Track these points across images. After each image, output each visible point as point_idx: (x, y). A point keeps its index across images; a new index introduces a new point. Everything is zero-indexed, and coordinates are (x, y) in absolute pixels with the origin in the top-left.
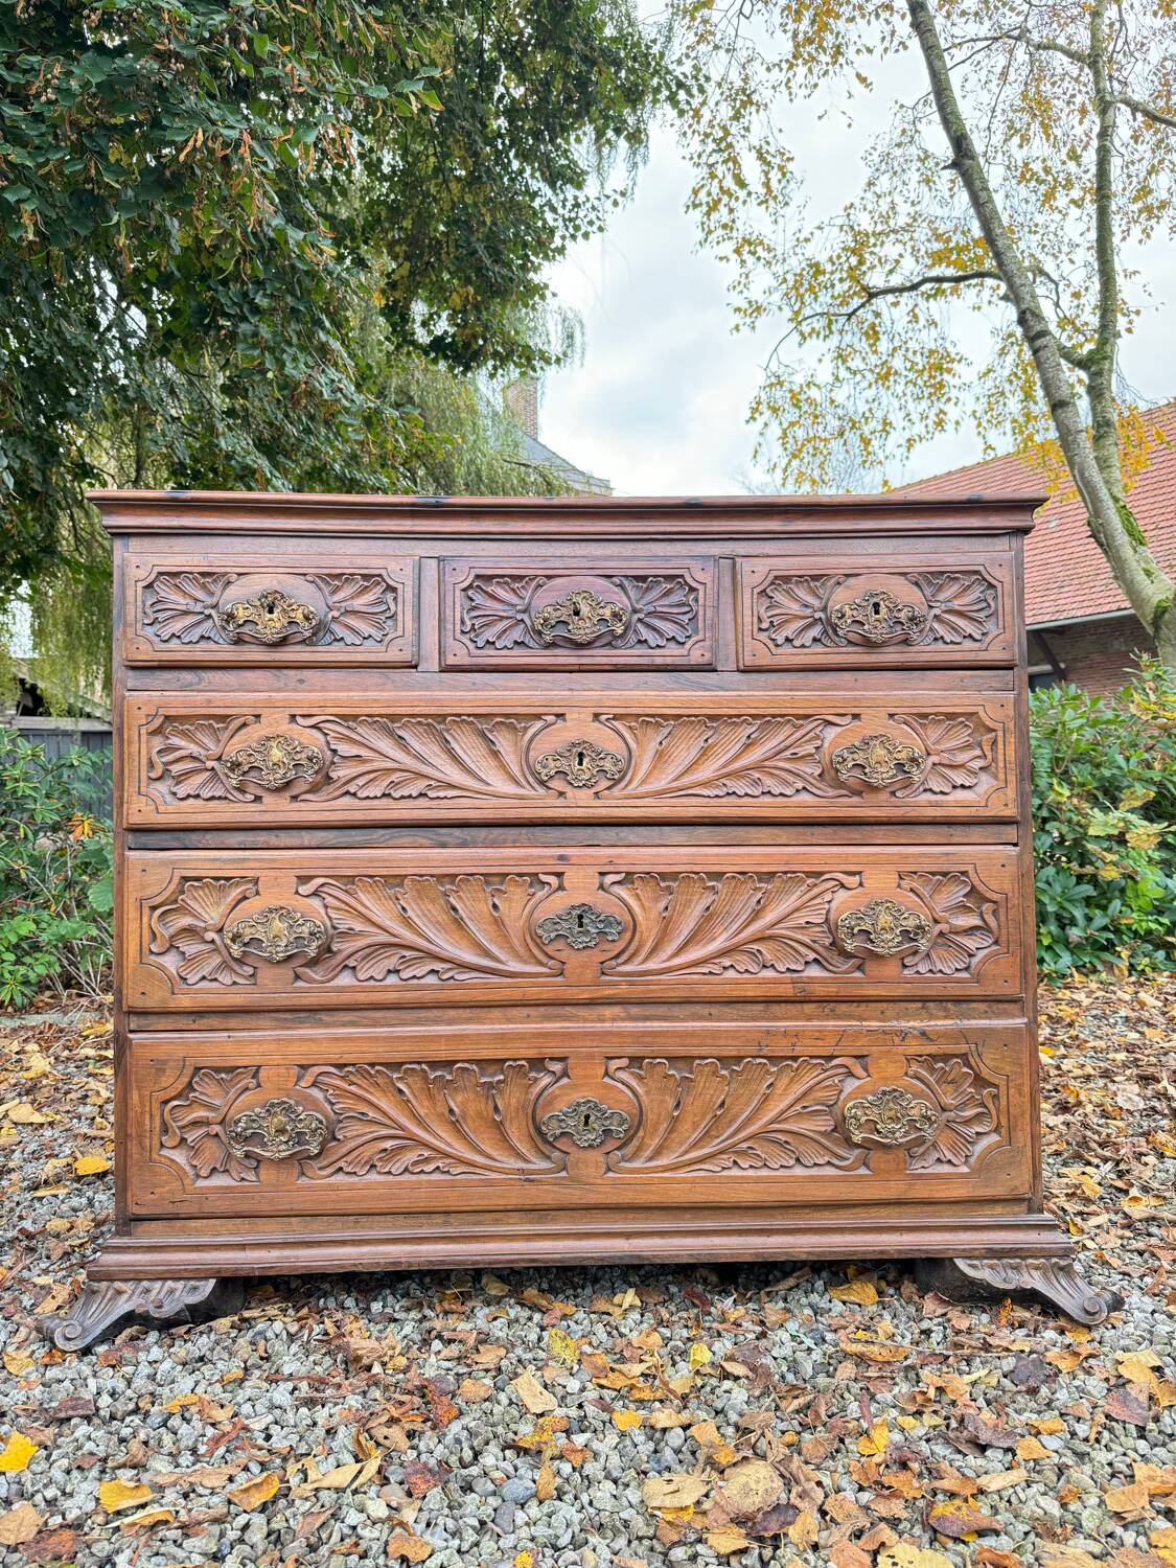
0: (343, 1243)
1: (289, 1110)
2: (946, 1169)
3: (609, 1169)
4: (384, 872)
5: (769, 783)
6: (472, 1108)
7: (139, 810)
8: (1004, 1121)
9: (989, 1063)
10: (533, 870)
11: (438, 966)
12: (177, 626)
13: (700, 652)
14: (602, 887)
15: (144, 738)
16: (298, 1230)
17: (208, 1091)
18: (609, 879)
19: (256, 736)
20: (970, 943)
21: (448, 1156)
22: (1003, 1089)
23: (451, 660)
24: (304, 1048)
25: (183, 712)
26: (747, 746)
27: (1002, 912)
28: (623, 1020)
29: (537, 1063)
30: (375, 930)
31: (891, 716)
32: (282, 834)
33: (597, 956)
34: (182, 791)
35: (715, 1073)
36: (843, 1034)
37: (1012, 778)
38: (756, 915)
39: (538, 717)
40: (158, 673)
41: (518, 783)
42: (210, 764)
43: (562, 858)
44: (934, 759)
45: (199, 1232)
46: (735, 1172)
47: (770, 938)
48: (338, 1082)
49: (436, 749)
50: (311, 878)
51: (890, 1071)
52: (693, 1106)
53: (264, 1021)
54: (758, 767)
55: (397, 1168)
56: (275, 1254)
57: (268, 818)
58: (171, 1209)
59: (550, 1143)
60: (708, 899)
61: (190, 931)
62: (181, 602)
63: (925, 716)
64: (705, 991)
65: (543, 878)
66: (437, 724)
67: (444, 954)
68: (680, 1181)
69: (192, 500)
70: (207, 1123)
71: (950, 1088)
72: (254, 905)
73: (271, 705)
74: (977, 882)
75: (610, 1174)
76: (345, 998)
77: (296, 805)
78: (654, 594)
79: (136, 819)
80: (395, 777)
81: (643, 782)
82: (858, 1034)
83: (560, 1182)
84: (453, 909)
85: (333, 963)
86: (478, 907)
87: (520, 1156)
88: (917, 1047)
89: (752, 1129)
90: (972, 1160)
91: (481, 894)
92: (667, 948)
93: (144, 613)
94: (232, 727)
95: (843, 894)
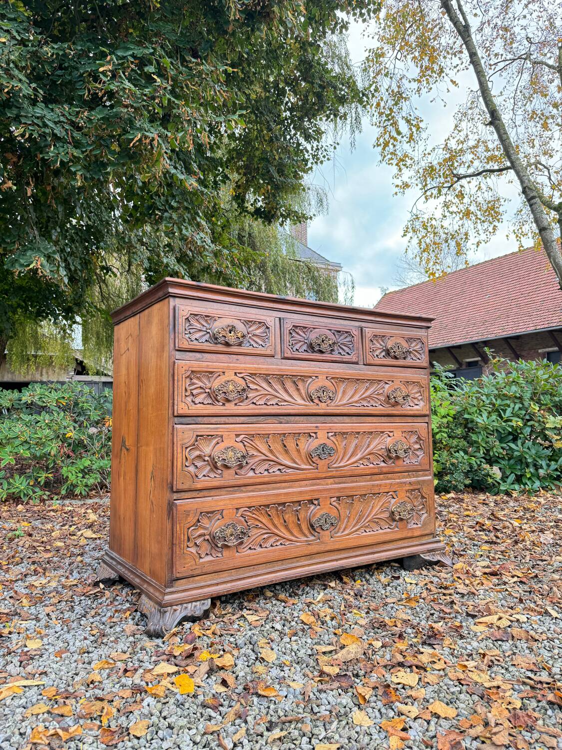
0: (252, 577)
1: (234, 526)
2: (415, 526)
3: (332, 537)
4: (264, 433)
5: (372, 402)
6: (291, 519)
7: (182, 408)
8: (428, 509)
9: (425, 490)
10: (308, 431)
11: (281, 467)
12: (197, 335)
13: (355, 358)
14: (328, 437)
15: (183, 380)
16: (235, 575)
17: (205, 522)
18: (330, 434)
19: (223, 380)
20: (418, 453)
21: (284, 538)
22: (428, 499)
23: (286, 355)
24: (238, 501)
25: (199, 369)
26: (366, 390)
27: (425, 444)
28: (333, 484)
29: (311, 502)
30: (261, 454)
31: (401, 382)
32: (230, 418)
33: (327, 462)
34: (197, 400)
35: (359, 501)
36: (391, 484)
37: (428, 402)
38: (369, 446)
39: (310, 377)
40: (188, 353)
41: (305, 400)
42: (207, 390)
43: (317, 427)
45: (199, 581)
46: (365, 534)
47: (372, 453)
48: (249, 514)
49: (280, 386)
50: (240, 435)
51: (403, 496)
52: (354, 512)
53: (223, 491)
54: (369, 397)
55: (268, 545)
56: (229, 585)
57: (228, 412)
58: (191, 573)
59: (314, 530)
60: (356, 441)
61: (199, 457)
62: (199, 326)
63: (408, 382)
64: (356, 472)
65: (312, 434)
66: (281, 378)
67: (283, 463)
68: (352, 538)
69: (205, 287)
70: (204, 535)
71: (416, 500)
72: (222, 446)
73: (228, 368)
74: (419, 434)
75: (332, 539)
76: (251, 481)
77: (236, 407)
78: (342, 337)
79: (181, 412)
80: (268, 397)
81: (340, 401)
82: (394, 484)
83: (318, 544)
84: (285, 446)
85: (248, 467)
86: (290, 444)
87: (306, 536)
88: (408, 487)
89: (369, 518)
90: (422, 522)
91: (293, 441)
92: (346, 458)
93: (185, 329)
94: (215, 376)
95: (389, 439)
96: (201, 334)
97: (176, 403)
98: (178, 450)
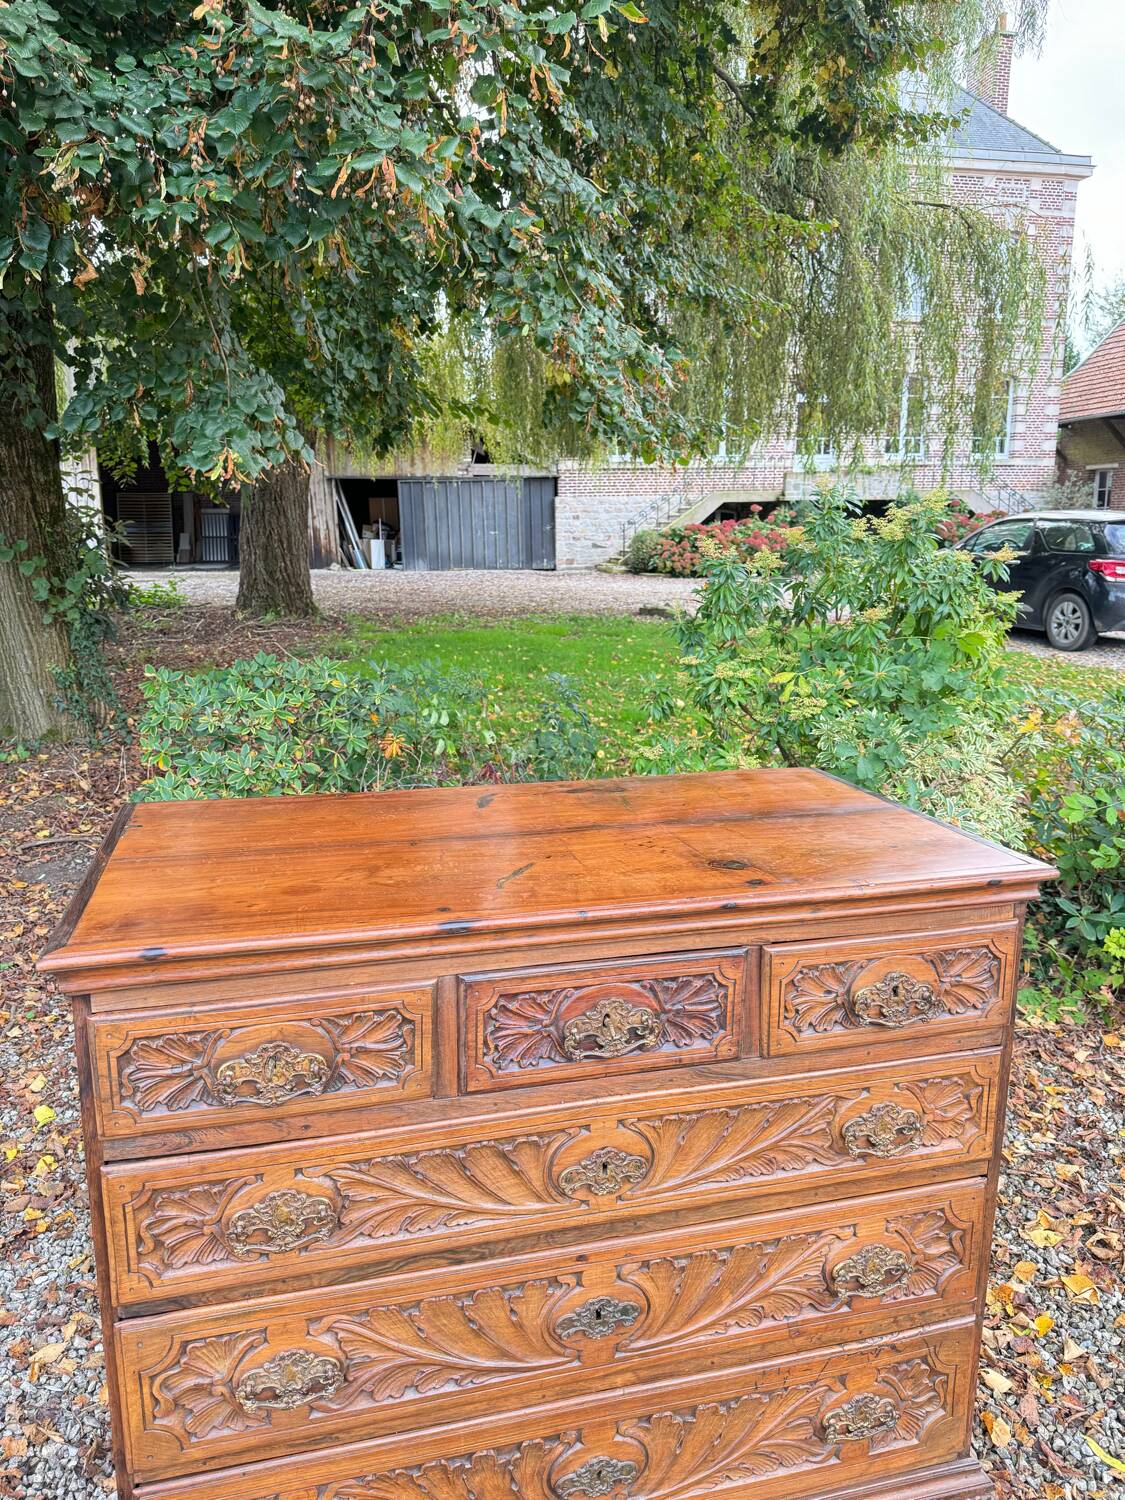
2: (899, 1445)
4: (400, 1300)
5: (783, 1160)
6: (489, 1486)
7: (130, 1289)
8: (949, 1400)
9: (946, 1358)
10: (551, 1273)
11: (457, 1375)
12: (163, 1093)
13: (726, 1047)
14: (619, 1277)
15: (130, 1216)
18: (626, 1269)
19: (259, 1195)
20: (938, 1266)
22: (952, 1376)
23: (471, 1084)
24: (324, 1470)
25: (174, 1182)
26: (764, 1132)
27: (968, 1237)
28: (634, 1384)
29: (552, 1440)
30: (390, 1354)
31: (897, 1085)
33: (612, 1338)
34: (178, 1259)
35: (715, 1414)
36: (827, 1362)
37: (991, 1125)
38: (762, 1276)
39: (561, 1131)
41: (540, 1199)
42: (208, 1229)
43: (581, 1258)
44: (930, 1117)
46: (726, 1483)
47: (772, 1294)
48: (358, 1491)
49: (454, 1176)
50: (321, 1318)
51: (864, 1387)
52: (693, 1442)
54: (775, 1147)
57: (278, 1272)
60: (717, 1270)
61: (196, 1389)
62: (165, 1067)
63: (925, 1081)
64: (712, 1349)
65: (562, 1278)
66: (456, 1154)
67: (463, 1363)
71: (909, 1383)
72: (265, 1352)
73: (274, 1160)
74: (949, 1215)
76: (362, 1418)
77: (306, 1254)
78: (684, 993)
79: (127, 1298)
80: (412, 1212)
81: (664, 1178)
82: (841, 1357)
84: (470, 1321)
85: (351, 1390)
86: (495, 1315)
88: (886, 1359)
89: (744, 1450)
90: (922, 1433)
91: (499, 1303)
92: (677, 1318)
93: (121, 1085)
94: (230, 1190)
95: (838, 1246)
96: (176, 1086)
97: (112, 1278)
98: (128, 1385)
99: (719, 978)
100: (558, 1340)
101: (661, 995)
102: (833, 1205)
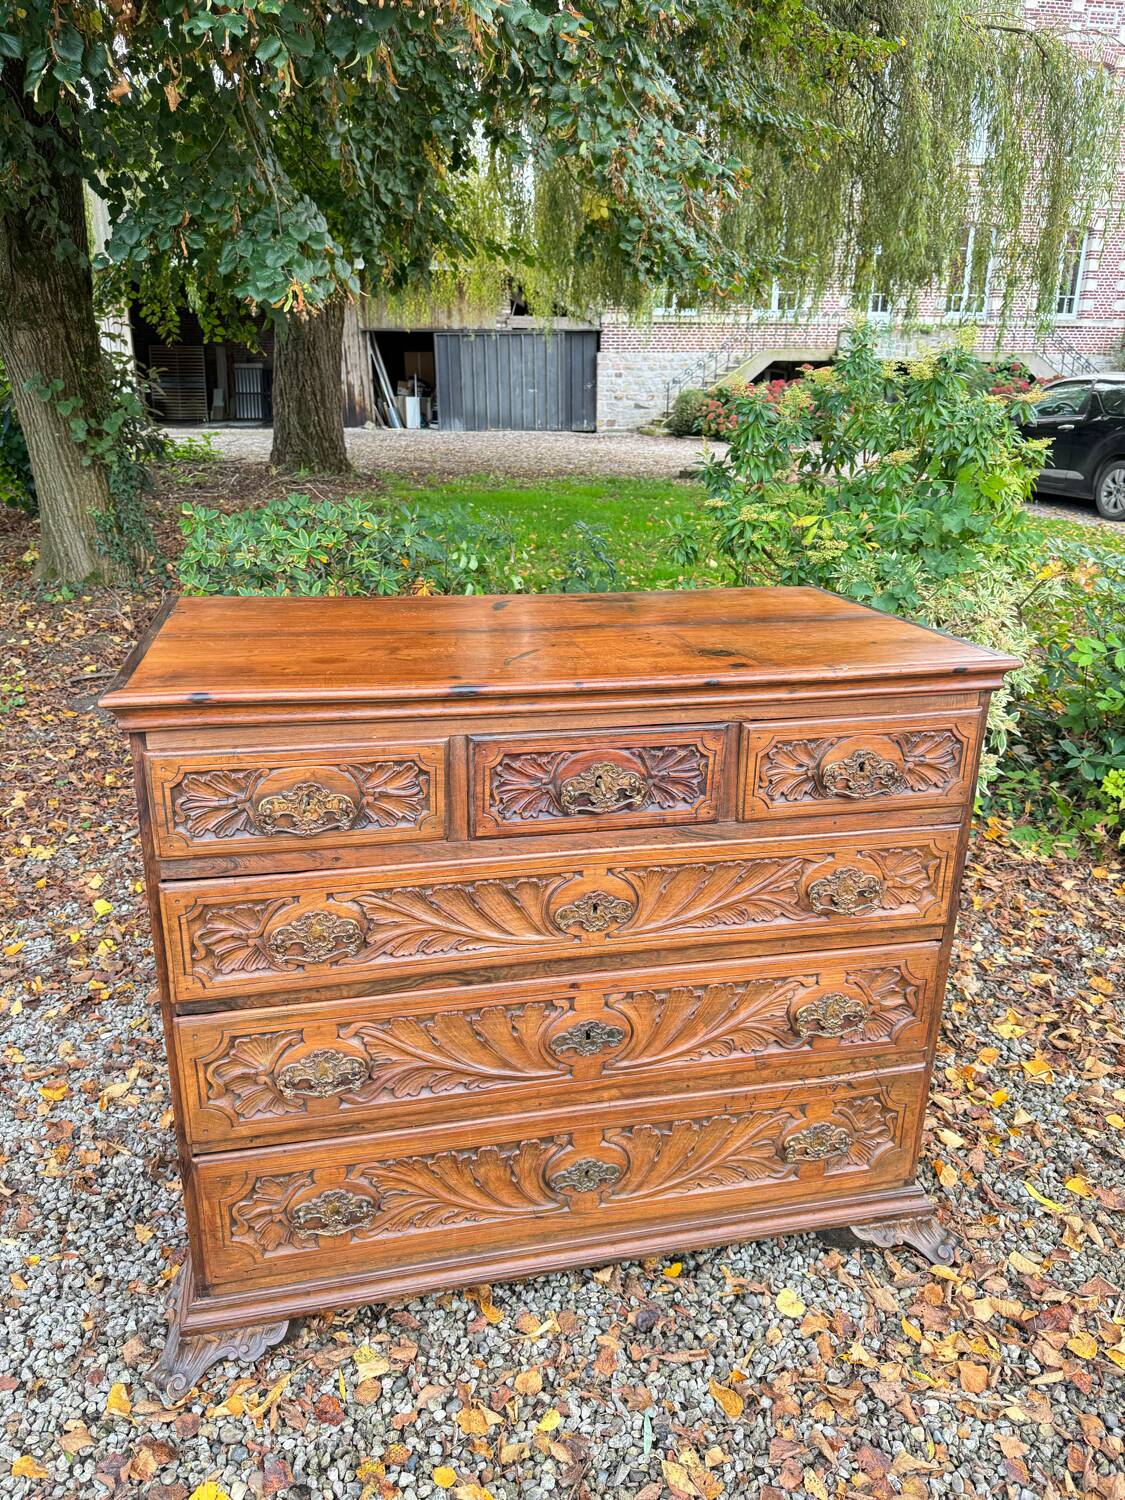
1: (340, 1199)
2: (851, 1167)
3: (601, 1201)
4: (417, 1012)
6: (492, 1175)
7: (186, 988)
8: (898, 1134)
9: (897, 1097)
10: (548, 997)
11: (466, 1079)
12: (212, 821)
13: (706, 810)
14: (606, 1004)
15: (184, 927)
17: (269, 1192)
18: (613, 998)
19: (296, 914)
20: (892, 1016)
21: (472, 1209)
22: (901, 1114)
23: (479, 831)
24: (352, 1152)
25: (221, 900)
26: (738, 885)
27: (921, 993)
28: (618, 1099)
29: (547, 1139)
30: (409, 1058)
31: (860, 852)
32: (322, 990)
33: (599, 1058)
34: (227, 966)
35: (689, 1129)
36: (789, 1093)
37: (947, 894)
38: (731, 1015)
39: (558, 875)
40: (192, 863)
41: (538, 932)
42: (252, 942)
43: (574, 986)
44: (890, 883)
45: (268, 1285)
46: (698, 1191)
47: (741, 1029)
48: (381, 1172)
49: (464, 908)
50: (349, 1024)
51: (821, 1115)
52: (669, 1152)
54: (746, 900)
55: (432, 1222)
57: (311, 982)
58: (245, 1276)
59: (552, 1190)
60: (694, 1005)
61: (244, 1077)
62: (213, 799)
63: (887, 850)
64: (686, 1072)
65: (559, 1003)
66: (466, 889)
67: (470, 1070)
68: (659, 1202)
70: (270, 1213)
71: (863, 1116)
72: (300, 1052)
73: (309, 885)
74: (905, 973)
75: (603, 1205)
76: (386, 1111)
77: (336, 968)
78: (669, 761)
79: (184, 996)
80: (428, 936)
81: (648, 920)
82: (802, 1090)
83: (563, 1216)
84: (478, 1034)
85: (374, 1087)
86: (498, 1030)
87: (532, 1201)
88: (842, 1094)
89: (714, 1162)
90: (872, 1161)
91: (502, 1020)
92: (658, 1045)
93: (175, 813)
94: (271, 908)
95: (802, 992)
96: (222, 816)
97: (171, 978)
98: (186, 1070)
99: (701, 748)
100: (553, 1053)
101: (648, 762)
102: (798, 956)
